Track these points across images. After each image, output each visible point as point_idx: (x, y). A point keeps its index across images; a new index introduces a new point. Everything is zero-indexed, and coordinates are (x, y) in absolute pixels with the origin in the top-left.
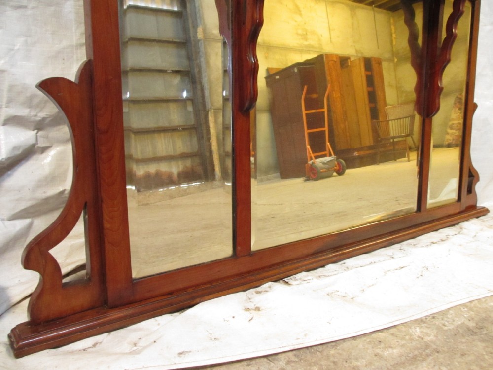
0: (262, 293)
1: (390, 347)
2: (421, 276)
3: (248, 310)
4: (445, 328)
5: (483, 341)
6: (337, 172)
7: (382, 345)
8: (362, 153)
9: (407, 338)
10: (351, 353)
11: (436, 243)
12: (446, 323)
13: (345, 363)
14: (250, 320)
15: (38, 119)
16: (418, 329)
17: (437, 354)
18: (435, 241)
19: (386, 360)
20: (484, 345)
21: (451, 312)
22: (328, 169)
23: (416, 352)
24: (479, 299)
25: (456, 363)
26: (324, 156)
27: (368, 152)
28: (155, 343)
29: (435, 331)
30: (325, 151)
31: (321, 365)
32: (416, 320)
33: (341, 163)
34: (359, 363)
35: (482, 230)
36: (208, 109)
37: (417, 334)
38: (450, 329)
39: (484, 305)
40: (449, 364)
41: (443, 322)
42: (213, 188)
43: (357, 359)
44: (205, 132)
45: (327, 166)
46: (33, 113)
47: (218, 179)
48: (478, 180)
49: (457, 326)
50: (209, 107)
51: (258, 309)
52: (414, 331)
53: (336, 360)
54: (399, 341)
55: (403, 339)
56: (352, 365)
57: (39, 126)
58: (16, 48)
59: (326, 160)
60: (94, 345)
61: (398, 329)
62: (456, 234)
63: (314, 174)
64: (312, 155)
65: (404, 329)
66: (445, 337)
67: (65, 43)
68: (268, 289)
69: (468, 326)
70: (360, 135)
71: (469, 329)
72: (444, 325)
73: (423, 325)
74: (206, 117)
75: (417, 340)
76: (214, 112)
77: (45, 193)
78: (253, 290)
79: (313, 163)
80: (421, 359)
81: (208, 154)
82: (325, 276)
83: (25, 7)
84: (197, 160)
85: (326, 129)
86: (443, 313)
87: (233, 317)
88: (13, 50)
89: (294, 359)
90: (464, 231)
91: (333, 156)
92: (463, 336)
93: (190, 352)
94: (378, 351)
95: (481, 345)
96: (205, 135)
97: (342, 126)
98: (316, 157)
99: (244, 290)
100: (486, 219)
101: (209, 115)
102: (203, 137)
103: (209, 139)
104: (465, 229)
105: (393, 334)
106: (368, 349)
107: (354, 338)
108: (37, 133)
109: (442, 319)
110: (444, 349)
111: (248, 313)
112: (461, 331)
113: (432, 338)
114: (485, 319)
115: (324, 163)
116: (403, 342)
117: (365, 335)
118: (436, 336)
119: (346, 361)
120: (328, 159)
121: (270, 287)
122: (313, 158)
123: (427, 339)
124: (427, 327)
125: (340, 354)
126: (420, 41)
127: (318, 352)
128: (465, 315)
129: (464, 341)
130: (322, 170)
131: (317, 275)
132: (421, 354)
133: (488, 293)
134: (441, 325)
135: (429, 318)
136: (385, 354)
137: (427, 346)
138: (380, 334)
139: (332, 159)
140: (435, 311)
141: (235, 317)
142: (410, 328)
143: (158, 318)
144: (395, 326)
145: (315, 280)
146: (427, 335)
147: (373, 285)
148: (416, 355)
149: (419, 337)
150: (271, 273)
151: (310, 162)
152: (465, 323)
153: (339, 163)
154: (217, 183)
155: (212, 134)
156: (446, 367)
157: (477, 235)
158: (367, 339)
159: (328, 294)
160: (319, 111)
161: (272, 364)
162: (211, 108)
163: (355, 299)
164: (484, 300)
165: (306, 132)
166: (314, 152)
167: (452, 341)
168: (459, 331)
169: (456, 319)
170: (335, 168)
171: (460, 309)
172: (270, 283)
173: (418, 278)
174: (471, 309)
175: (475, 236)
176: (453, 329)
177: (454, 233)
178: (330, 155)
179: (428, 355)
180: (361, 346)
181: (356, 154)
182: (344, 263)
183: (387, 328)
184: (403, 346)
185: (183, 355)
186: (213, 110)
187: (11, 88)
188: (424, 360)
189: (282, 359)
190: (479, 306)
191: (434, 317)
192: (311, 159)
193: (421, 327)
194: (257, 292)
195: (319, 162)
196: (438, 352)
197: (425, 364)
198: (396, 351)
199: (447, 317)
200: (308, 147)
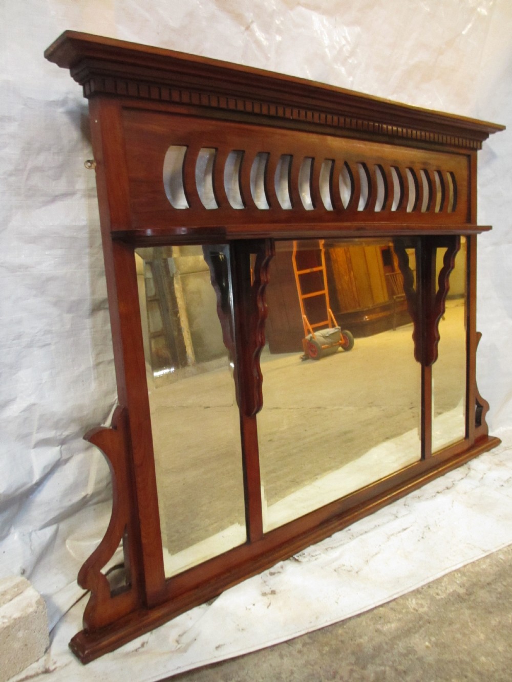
0: (276, 575)
1: (389, 622)
2: (423, 538)
3: (264, 594)
4: (438, 597)
5: (470, 608)
6: (343, 347)
7: (382, 620)
8: (374, 316)
9: (404, 611)
10: (356, 631)
11: (441, 492)
12: (440, 592)
13: (350, 641)
14: (268, 607)
15: (63, 437)
16: (414, 601)
17: (428, 625)
18: (440, 489)
19: (385, 635)
20: (470, 612)
21: (445, 579)
22: (332, 345)
23: (411, 625)
24: (474, 562)
25: (444, 633)
26: (326, 327)
27: (381, 315)
28: (196, 642)
29: (429, 602)
30: (326, 319)
31: (331, 645)
32: (413, 591)
33: (346, 334)
34: (362, 640)
35: (490, 469)
36: (173, 274)
37: (413, 606)
38: (442, 599)
39: (477, 569)
40: (437, 635)
41: (437, 591)
42: (186, 377)
43: (361, 637)
44: (170, 304)
45: (329, 340)
46: (58, 434)
47: (191, 365)
48: (488, 408)
49: (449, 594)
50: (174, 272)
51: (273, 592)
52: (410, 603)
53: (343, 639)
54: (397, 615)
55: (400, 612)
56: (356, 642)
57: (63, 442)
58: (44, 381)
59: (327, 333)
60: (143, 645)
61: (397, 602)
62: (462, 479)
63: (314, 352)
64: (310, 327)
65: (401, 601)
66: (437, 608)
67: (83, 368)
68: (280, 570)
69: (459, 593)
70: (370, 287)
71: (459, 595)
72: (438, 594)
73: (419, 596)
74: (171, 284)
75: (412, 613)
76: (181, 278)
77: (70, 500)
78: (267, 572)
79: (311, 338)
80: (414, 631)
81: (176, 333)
82: (332, 548)
83: (49, 344)
84: (162, 341)
85: (326, 291)
86: (438, 581)
87: (254, 605)
88: (41, 384)
89: (308, 641)
90: (472, 472)
91: (337, 327)
92: (453, 604)
93: (224, 645)
94: (379, 627)
95: (467, 612)
96: (170, 308)
97: (346, 278)
98: (315, 330)
99: (259, 573)
100: (497, 452)
101: (175, 282)
102: (168, 310)
103: (176, 313)
104: (473, 469)
105: (392, 609)
106: (370, 625)
107: (359, 615)
108: (61, 448)
109: (437, 588)
110: (435, 619)
111: (265, 598)
112: (452, 599)
113: (426, 609)
114: (475, 584)
115: (325, 337)
116: (401, 616)
117: (368, 612)
118: (429, 607)
119: (352, 640)
120: (330, 331)
121: (282, 567)
122: (311, 330)
123: (421, 610)
124: (422, 598)
125: (346, 633)
126: (415, 286)
127: (328, 633)
128: (458, 582)
129: (453, 609)
130: (323, 347)
131: (325, 548)
132: (415, 627)
133: (482, 554)
134: (434, 595)
135: (425, 588)
136: (384, 629)
137: (421, 618)
138: (381, 609)
139: (336, 330)
140: (431, 579)
141: (256, 605)
142: (408, 600)
143: (189, 612)
144: (394, 600)
145: (322, 555)
146: (422, 606)
147: (376, 554)
148: (410, 628)
149: (414, 609)
150: (282, 552)
151: (308, 337)
152: (457, 590)
153: (345, 336)
154: (190, 369)
155: (179, 306)
156: (435, 637)
157: (485, 476)
158: (370, 615)
159: (335, 571)
160: (315, 269)
161: (291, 648)
162: (176, 273)
163: (359, 573)
164: (477, 562)
165: (301, 297)
166: (311, 323)
167: (443, 610)
168: (450, 600)
169: (449, 587)
170: (340, 342)
171: (454, 575)
172: (281, 563)
173: (419, 541)
174: (464, 574)
175: (482, 478)
176: (445, 598)
177: (460, 476)
178: (333, 326)
179: (420, 627)
180: (364, 623)
181: (366, 318)
182: (350, 530)
183: (388, 603)
184: (399, 620)
185: (219, 649)
186: (179, 276)
187: (42, 416)
188: (415, 633)
189: (299, 642)
190: (472, 570)
191: (429, 587)
192: (309, 332)
193: (417, 598)
194: (272, 574)
195: (320, 336)
196: (429, 623)
197: (417, 636)
198: (393, 626)
199: (442, 586)
200: (304, 317)
